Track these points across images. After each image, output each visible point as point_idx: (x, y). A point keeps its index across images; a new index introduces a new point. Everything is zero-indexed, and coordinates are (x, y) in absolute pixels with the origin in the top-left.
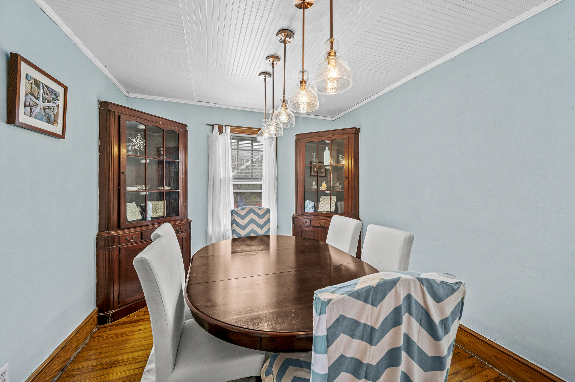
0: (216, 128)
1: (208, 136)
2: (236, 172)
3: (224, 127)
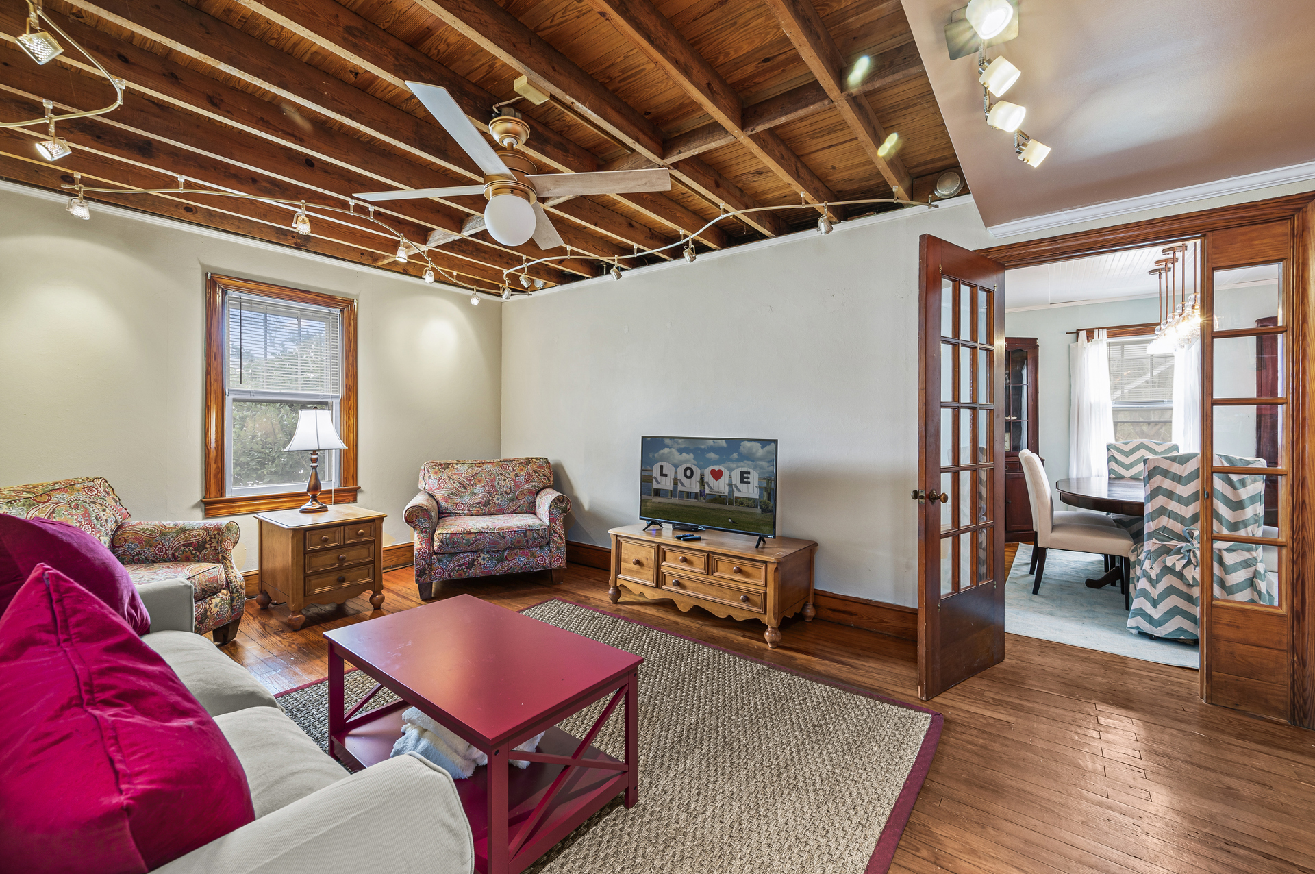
0: (1083, 335)
1: (1069, 347)
2: (1118, 393)
3: (1096, 332)
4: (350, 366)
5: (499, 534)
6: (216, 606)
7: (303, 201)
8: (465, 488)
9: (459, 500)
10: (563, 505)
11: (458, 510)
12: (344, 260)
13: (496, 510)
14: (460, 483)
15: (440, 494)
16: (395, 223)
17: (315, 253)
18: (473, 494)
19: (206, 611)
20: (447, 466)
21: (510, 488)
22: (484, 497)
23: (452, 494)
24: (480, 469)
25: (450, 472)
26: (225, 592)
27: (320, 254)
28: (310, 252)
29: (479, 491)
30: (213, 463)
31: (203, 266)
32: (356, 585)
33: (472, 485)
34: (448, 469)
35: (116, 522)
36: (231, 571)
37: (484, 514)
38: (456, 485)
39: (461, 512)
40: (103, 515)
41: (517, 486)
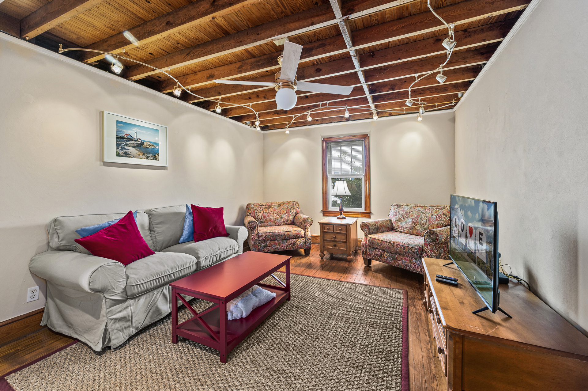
4: (367, 162)
5: (392, 244)
6: (299, 242)
7: (309, 110)
8: (404, 219)
9: (400, 224)
10: (433, 237)
11: (399, 229)
12: (364, 119)
13: (416, 233)
14: (402, 216)
15: (393, 220)
16: (355, 100)
17: (353, 120)
18: (407, 222)
19: (295, 242)
20: (400, 206)
21: (426, 222)
22: (411, 224)
23: (397, 220)
24: (414, 209)
25: (400, 209)
26: (303, 238)
27: (355, 120)
28: (352, 120)
29: (410, 220)
30: (324, 199)
31: (322, 136)
32: (340, 249)
33: (407, 217)
34: (400, 208)
35: (295, 213)
36: (307, 232)
37: (410, 234)
38: (400, 216)
39: (400, 230)
40: (292, 211)
41: (430, 221)
